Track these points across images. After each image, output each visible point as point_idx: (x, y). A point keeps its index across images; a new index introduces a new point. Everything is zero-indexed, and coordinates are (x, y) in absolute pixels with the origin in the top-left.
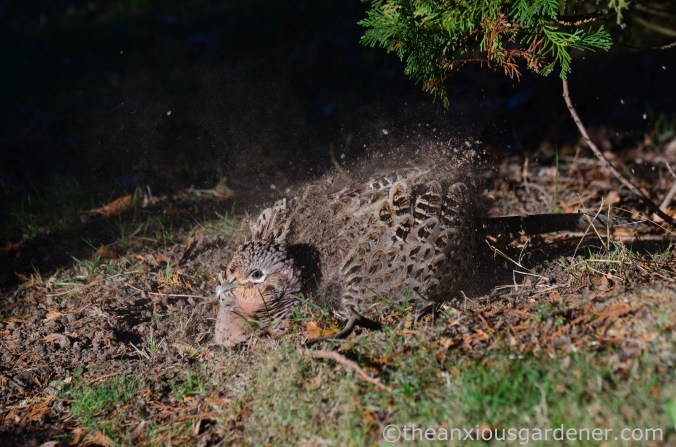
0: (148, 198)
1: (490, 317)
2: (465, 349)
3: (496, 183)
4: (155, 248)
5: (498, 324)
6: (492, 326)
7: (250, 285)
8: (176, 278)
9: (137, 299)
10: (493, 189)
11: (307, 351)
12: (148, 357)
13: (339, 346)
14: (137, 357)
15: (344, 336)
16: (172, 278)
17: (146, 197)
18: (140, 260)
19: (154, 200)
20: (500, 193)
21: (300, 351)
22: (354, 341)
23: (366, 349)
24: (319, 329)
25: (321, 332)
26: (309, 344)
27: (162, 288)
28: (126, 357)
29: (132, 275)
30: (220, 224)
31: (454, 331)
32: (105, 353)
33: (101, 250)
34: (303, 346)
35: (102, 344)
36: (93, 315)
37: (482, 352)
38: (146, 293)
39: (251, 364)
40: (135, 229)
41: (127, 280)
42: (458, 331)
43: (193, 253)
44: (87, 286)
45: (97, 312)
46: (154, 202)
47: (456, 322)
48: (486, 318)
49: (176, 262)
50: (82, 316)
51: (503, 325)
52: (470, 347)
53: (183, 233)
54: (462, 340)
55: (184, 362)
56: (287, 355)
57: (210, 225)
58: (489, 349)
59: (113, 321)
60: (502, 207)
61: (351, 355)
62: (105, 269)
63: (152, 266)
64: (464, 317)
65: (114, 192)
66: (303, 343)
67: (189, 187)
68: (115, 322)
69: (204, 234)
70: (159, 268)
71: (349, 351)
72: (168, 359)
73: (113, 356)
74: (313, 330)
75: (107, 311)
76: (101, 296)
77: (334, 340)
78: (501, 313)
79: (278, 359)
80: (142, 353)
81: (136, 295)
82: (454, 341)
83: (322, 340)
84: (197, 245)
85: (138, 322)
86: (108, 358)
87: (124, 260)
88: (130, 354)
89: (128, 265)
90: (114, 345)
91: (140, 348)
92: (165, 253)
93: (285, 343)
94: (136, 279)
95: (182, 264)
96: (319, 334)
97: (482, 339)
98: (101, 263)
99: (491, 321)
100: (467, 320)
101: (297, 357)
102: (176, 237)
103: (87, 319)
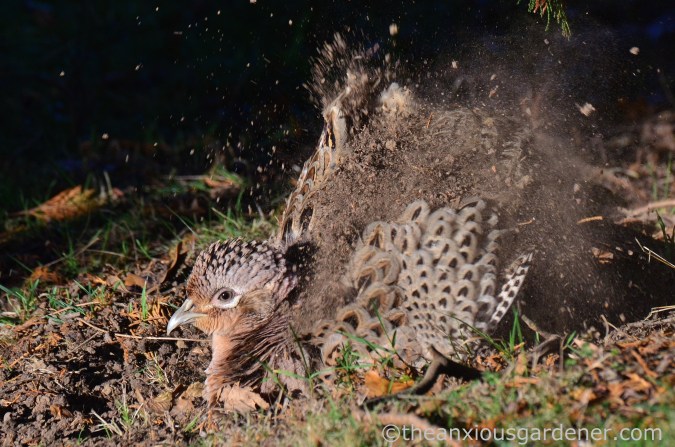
0: (107, 191)
1: (649, 355)
2: (614, 405)
3: (639, 153)
4: (121, 266)
5: (662, 366)
6: (653, 368)
7: (216, 312)
8: (156, 310)
9: (99, 344)
10: (634, 161)
11: (368, 415)
12: (120, 433)
13: (418, 406)
14: (103, 433)
15: (423, 390)
16: (150, 311)
17: (103, 189)
18: (100, 284)
19: (115, 194)
20: (644, 169)
21: (356, 415)
22: (440, 397)
23: (458, 409)
24: (385, 381)
25: (387, 386)
26: (371, 404)
27: (136, 327)
28: (86, 433)
29: (88, 308)
30: (220, 227)
31: (595, 377)
32: (54, 429)
33: (40, 273)
34: (362, 408)
35: (47, 415)
36: (32, 371)
37: (640, 409)
38: (112, 335)
39: (281, 437)
40: (89, 238)
41: (82, 316)
42: (600, 377)
43: (180, 272)
44: (20, 327)
45: (37, 366)
46: (115, 197)
47: (597, 364)
48: (643, 357)
49: (156, 287)
50: (14, 373)
51: (670, 366)
52: (621, 402)
53: (163, 242)
54: (608, 392)
55: (175, 438)
56: (337, 421)
57: (204, 229)
58: (651, 402)
59: (63, 378)
60: (651, 189)
61: (437, 419)
62: (47, 301)
63: (118, 294)
64: (609, 355)
65: (53, 183)
66: (360, 403)
67: (168, 174)
68: (67, 381)
69: (197, 242)
70: (129, 296)
71: (433, 413)
72: (152, 434)
73: (66, 433)
74: (375, 384)
75: (54, 364)
76: (43, 340)
77: (409, 396)
78: (664, 348)
79: (323, 429)
80: (112, 427)
81: (96, 339)
82: (595, 393)
83: (390, 398)
84: (186, 260)
85: (100, 380)
86: (59, 435)
87: (76, 286)
88: (92, 430)
89: (82, 294)
90: (67, 417)
91: (108, 420)
92: (138, 272)
93: (332, 403)
94: (96, 314)
95: (164, 289)
96: (383, 388)
97: (638, 388)
98: (39, 292)
99: (651, 360)
100: (614, 359)
101: (353, 425)
102: (152, 248)
103: (23, 378)
